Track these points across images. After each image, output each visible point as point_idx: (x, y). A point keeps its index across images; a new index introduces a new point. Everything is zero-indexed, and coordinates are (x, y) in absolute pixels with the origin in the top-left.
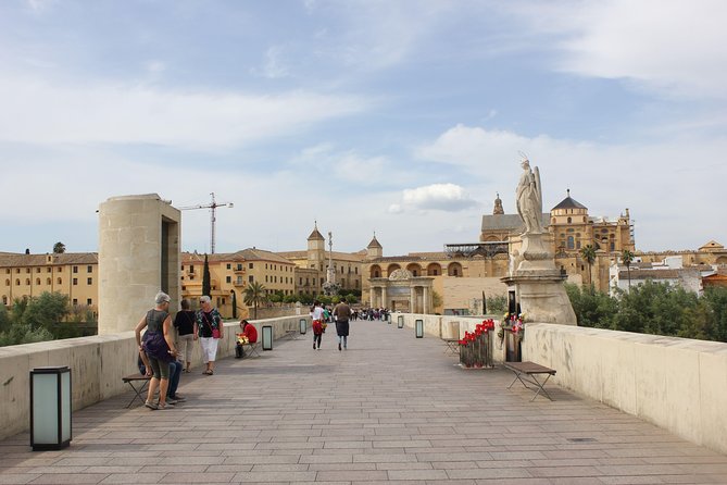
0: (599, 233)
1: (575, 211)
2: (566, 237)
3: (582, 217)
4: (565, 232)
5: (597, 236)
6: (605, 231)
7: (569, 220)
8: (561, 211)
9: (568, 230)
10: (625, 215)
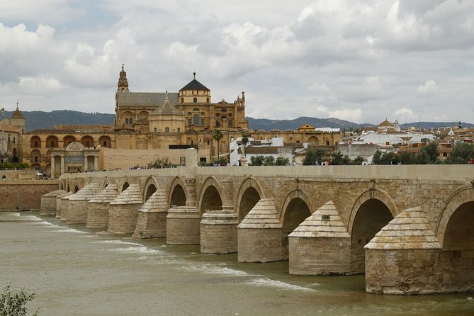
0: (219, 112)
1: (201, 93)
2: (193, 115)
3: (206, 98)
4: (191, 111)
5: (218, 115)
6: (224, 110)
7: (195, 100)
8: (189, 93)
9: (195, 109)
10: (241, 97)
